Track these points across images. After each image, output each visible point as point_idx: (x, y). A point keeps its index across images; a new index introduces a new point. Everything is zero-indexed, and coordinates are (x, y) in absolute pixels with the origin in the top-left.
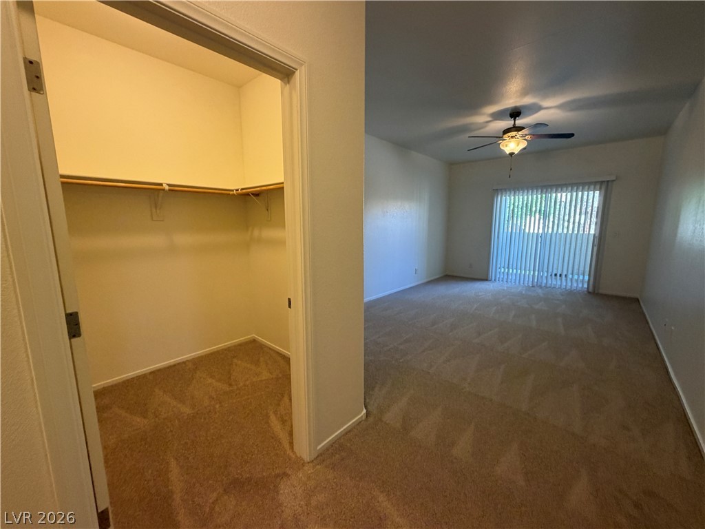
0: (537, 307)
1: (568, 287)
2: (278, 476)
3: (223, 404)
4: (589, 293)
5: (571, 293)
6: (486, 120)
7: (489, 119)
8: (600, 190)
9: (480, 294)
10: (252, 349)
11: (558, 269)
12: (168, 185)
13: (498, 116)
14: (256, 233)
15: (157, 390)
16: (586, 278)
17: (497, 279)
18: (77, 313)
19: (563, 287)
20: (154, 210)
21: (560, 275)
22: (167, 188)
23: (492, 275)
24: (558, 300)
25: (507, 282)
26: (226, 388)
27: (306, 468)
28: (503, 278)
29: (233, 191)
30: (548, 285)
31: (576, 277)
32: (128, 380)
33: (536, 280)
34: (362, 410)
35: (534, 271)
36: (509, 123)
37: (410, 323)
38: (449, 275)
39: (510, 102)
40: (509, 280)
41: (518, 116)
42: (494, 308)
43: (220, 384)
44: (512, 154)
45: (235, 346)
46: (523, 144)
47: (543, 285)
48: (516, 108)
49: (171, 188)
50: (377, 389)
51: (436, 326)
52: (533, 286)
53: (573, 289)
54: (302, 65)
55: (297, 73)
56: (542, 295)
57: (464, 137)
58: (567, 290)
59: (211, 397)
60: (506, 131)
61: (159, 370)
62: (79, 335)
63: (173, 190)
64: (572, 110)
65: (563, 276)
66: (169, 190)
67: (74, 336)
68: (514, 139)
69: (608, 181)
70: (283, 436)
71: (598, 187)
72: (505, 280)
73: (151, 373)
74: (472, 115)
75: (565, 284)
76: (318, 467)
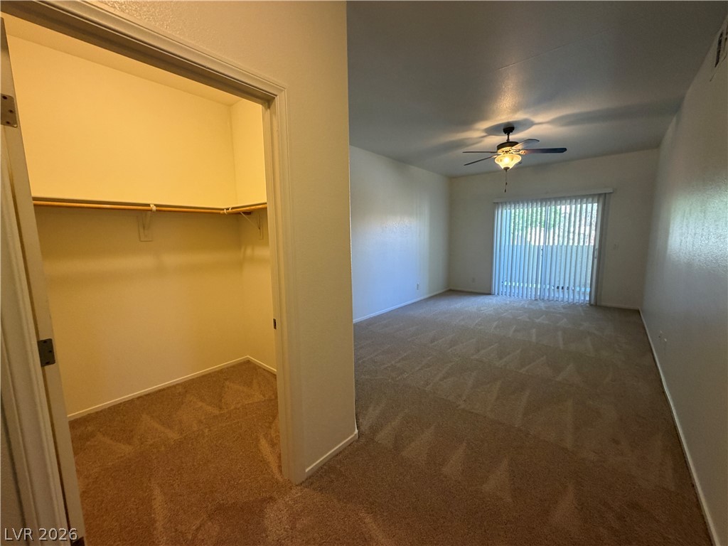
0: (537, 321)
1: (570, 300)
2: (264, 500)
3: (212, 428)
4: (591, 305)
5: (573, 306)
6: (479, 135)
7: (484, 134)
8: (598, 203)
9: (482, 309)
10: (247, 372)
11: (559, 281)
12: (155, 205)
13: (493, 131)
14: (249, 252)
15: (144, 416)
16: (588, 290)
17: (500, 293)
18: (50, 340)
19: (566, 299)
20: (142, 230)
21: (563, 288)
22: (154, 208)
23: (495, 289)
24: (560, 313)
25: (510, 295)
26: (216, 412)
27: (293, 491)
28: (506, 292)
29: (223, 209)
30: (551, 298)
31: (578, 289)
32: (114, 406)
33: (539, 294)
34: (355, 431)
35: (536, 283)
36: (502, 138)
37: (409, 340)
38: (452, 290)
39: (503, 118)
40: (512, 294)
41: (512, 132)
42: (495, 323)
43: (210, 408)
44: (506, 169)
45: (227, 368)
46: (518, 159)
47: (546, 298)
48: (509, 123)
49: (158, 208)
50: (371, 409)
51: (436, 343)
52: (536, 300)
53: (575, 301)
54: (282, 91)
55: (277, 99)
56: (544, 309)
57: (460, 152)
58: (569, 303)
59: (200, 422)
60: (501, 146)
61: (148, 395)
62: (53, 362)
63: (160, 211)
64: (563, 125)
65: (566, 288)
66: (157, 210)
67: (48, 363)
68: (508, 154)
69: (605, 194)
70: (272, 460)
71: (596, 199)
72: (508, 294)
73: (138, 398)
74: (467, 130)
75: (568, 297)
76: (306, 489)
